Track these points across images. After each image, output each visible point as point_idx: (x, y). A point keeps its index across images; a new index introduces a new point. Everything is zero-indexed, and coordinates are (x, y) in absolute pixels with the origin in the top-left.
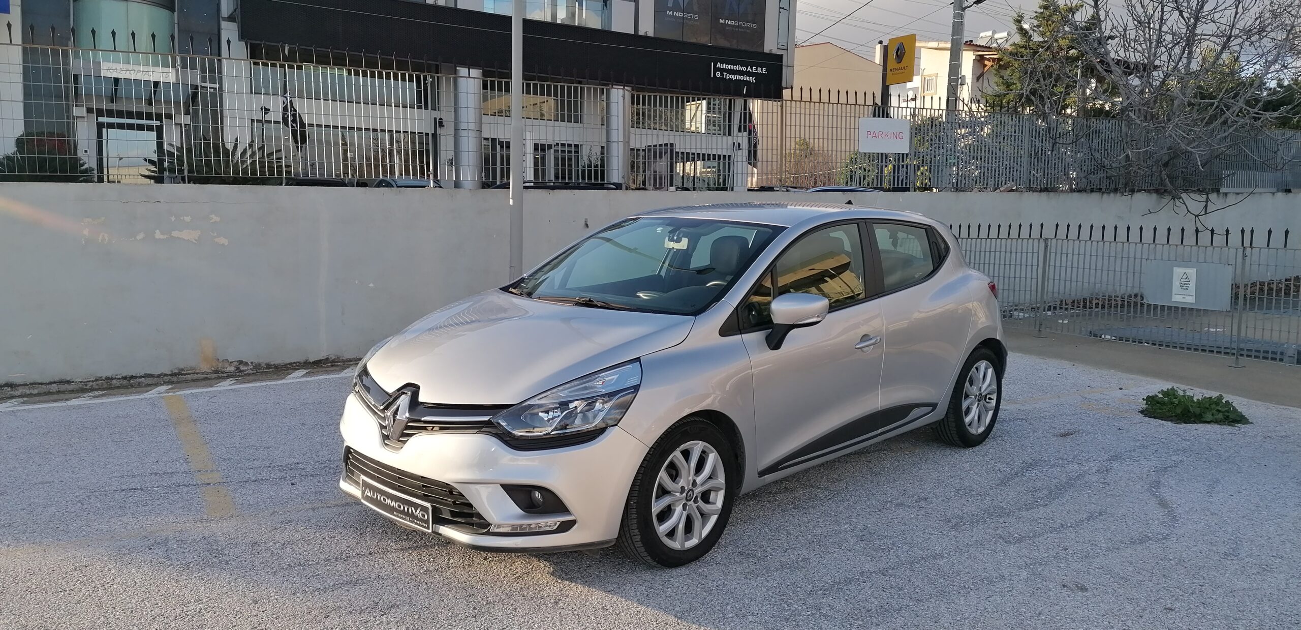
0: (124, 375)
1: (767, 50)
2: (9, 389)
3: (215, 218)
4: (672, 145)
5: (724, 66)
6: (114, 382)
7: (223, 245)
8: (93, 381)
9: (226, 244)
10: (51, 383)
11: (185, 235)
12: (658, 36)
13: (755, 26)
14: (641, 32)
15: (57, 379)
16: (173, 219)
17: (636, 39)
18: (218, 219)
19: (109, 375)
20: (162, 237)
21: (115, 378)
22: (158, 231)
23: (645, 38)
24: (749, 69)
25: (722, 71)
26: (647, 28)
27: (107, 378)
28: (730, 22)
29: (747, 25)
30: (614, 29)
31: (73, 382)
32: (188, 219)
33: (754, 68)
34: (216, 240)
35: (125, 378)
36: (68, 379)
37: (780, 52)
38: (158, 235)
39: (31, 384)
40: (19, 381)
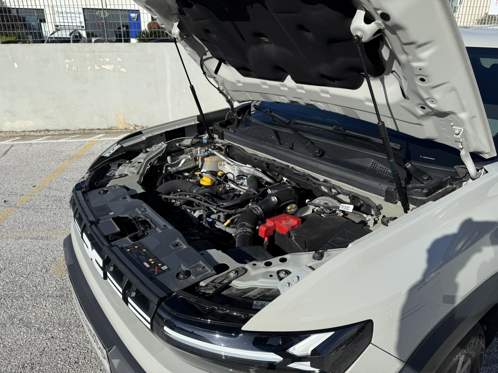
0: (89, 128)
2: (47, 132)
3: (120, 59)
6: (86, 131)
8: (78, 130)
9: (125, 71)
10: (62, 130)
11: (107, 67)
15: (64, 129)
16: (102, 60)
19: (84, 128)
20: (98, 68)
21: (86, 130)
22: (96, 66)
31: (70, 130)
32: (108, 60)
34: (121, 70)
35: (90, 130)
39: (55, 130)
40: (51, 129)
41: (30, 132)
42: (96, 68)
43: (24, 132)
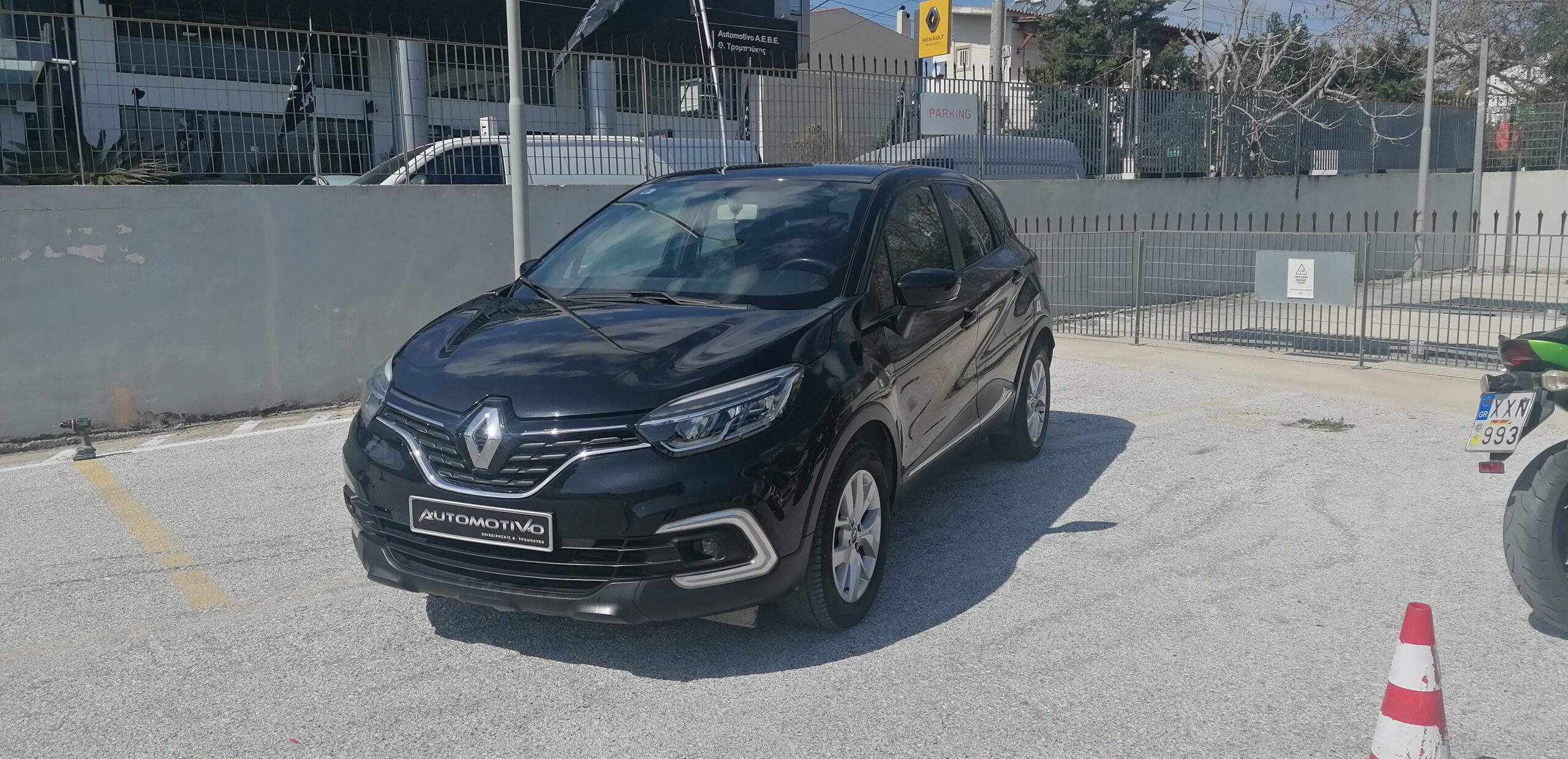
0: (13, 437)
1: (776, 16)
3: (125, 229)
4: (670, 131)
5: (727, 35)
7: (138, 263)
9: (142, 262)
11: (86, 251)
18: (128, 230)
20: (54, 255)
22: (48, 248)
24: (758, 38)
25: (725, 40)
32: (88, 231)
33: (763, 37)
34: (128, 257)
35: (14, 441)
37: (793, 18)
42: (49, 253)
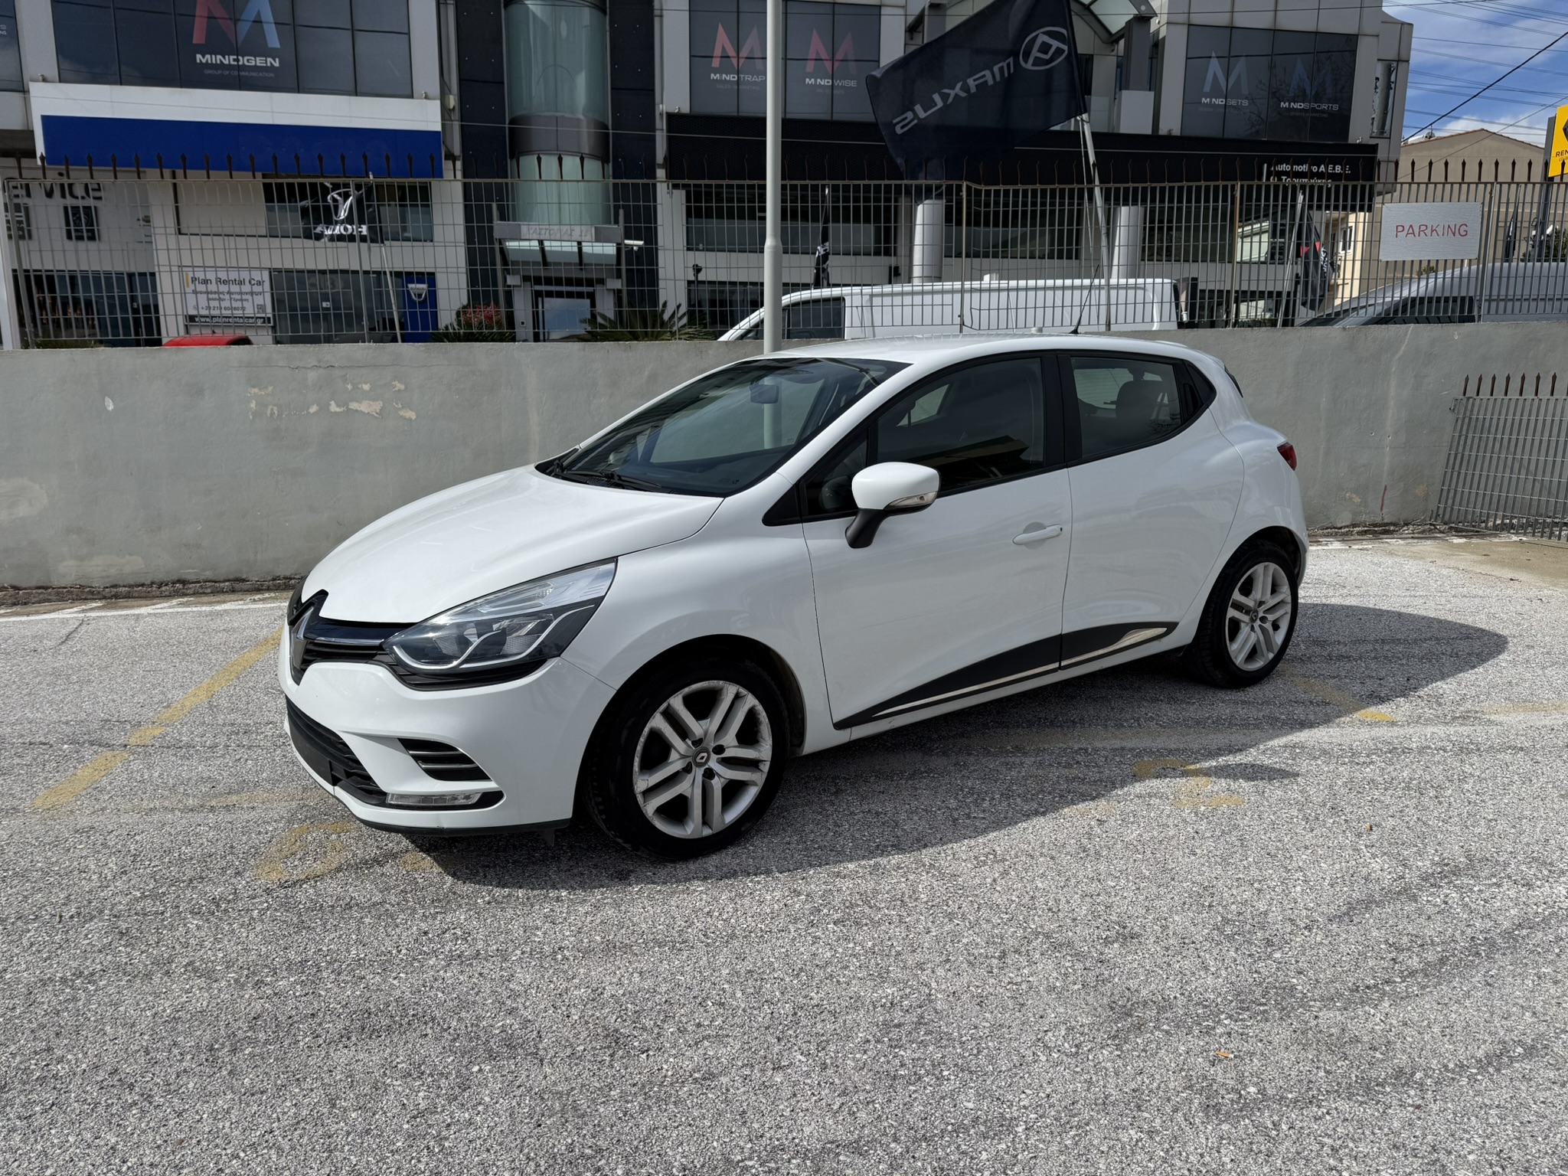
1: (1350, 141)
2: (181, 586)
3: (400, 386)
4: (1195, 279)
5: (1284, 167)
7: (410, 420)
9: (414, 418)
10: (223, 579)
11: (364, 407)
12: (1190, 132)
13: (1336, 107)
14: (1163, 130)
15: (231, 577)
16: (349, 387)
17: (1155, 139)
18: (402, 387)
19: (288, 574)
20: (338, 410)
22: (333, 403)
23: (1169, 139)
24: (1322, 168)
25: (1279, 174)
26: (1171, 123)
27: (285, 578)
28: (1297, 106)
29: (1324, 107)
30: (1123, 130)
32: (366, 387)
33: (1330, 167)
34: (402, 413)
36: (244, 577)
37: (1373, 142)
38: (334, 408)
39: (204, 580)
40: (192, 578)
41: (130, 586)
43: (115, 586)
